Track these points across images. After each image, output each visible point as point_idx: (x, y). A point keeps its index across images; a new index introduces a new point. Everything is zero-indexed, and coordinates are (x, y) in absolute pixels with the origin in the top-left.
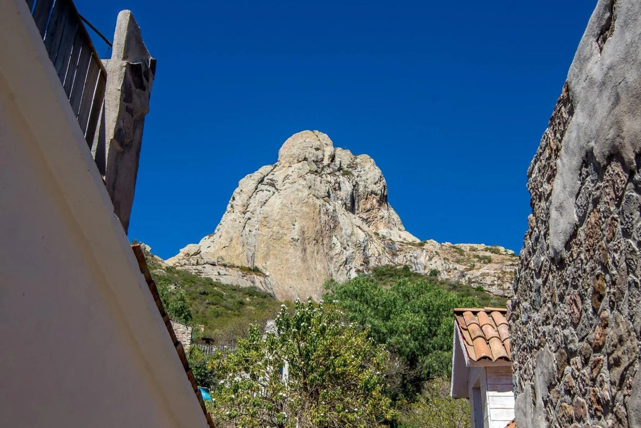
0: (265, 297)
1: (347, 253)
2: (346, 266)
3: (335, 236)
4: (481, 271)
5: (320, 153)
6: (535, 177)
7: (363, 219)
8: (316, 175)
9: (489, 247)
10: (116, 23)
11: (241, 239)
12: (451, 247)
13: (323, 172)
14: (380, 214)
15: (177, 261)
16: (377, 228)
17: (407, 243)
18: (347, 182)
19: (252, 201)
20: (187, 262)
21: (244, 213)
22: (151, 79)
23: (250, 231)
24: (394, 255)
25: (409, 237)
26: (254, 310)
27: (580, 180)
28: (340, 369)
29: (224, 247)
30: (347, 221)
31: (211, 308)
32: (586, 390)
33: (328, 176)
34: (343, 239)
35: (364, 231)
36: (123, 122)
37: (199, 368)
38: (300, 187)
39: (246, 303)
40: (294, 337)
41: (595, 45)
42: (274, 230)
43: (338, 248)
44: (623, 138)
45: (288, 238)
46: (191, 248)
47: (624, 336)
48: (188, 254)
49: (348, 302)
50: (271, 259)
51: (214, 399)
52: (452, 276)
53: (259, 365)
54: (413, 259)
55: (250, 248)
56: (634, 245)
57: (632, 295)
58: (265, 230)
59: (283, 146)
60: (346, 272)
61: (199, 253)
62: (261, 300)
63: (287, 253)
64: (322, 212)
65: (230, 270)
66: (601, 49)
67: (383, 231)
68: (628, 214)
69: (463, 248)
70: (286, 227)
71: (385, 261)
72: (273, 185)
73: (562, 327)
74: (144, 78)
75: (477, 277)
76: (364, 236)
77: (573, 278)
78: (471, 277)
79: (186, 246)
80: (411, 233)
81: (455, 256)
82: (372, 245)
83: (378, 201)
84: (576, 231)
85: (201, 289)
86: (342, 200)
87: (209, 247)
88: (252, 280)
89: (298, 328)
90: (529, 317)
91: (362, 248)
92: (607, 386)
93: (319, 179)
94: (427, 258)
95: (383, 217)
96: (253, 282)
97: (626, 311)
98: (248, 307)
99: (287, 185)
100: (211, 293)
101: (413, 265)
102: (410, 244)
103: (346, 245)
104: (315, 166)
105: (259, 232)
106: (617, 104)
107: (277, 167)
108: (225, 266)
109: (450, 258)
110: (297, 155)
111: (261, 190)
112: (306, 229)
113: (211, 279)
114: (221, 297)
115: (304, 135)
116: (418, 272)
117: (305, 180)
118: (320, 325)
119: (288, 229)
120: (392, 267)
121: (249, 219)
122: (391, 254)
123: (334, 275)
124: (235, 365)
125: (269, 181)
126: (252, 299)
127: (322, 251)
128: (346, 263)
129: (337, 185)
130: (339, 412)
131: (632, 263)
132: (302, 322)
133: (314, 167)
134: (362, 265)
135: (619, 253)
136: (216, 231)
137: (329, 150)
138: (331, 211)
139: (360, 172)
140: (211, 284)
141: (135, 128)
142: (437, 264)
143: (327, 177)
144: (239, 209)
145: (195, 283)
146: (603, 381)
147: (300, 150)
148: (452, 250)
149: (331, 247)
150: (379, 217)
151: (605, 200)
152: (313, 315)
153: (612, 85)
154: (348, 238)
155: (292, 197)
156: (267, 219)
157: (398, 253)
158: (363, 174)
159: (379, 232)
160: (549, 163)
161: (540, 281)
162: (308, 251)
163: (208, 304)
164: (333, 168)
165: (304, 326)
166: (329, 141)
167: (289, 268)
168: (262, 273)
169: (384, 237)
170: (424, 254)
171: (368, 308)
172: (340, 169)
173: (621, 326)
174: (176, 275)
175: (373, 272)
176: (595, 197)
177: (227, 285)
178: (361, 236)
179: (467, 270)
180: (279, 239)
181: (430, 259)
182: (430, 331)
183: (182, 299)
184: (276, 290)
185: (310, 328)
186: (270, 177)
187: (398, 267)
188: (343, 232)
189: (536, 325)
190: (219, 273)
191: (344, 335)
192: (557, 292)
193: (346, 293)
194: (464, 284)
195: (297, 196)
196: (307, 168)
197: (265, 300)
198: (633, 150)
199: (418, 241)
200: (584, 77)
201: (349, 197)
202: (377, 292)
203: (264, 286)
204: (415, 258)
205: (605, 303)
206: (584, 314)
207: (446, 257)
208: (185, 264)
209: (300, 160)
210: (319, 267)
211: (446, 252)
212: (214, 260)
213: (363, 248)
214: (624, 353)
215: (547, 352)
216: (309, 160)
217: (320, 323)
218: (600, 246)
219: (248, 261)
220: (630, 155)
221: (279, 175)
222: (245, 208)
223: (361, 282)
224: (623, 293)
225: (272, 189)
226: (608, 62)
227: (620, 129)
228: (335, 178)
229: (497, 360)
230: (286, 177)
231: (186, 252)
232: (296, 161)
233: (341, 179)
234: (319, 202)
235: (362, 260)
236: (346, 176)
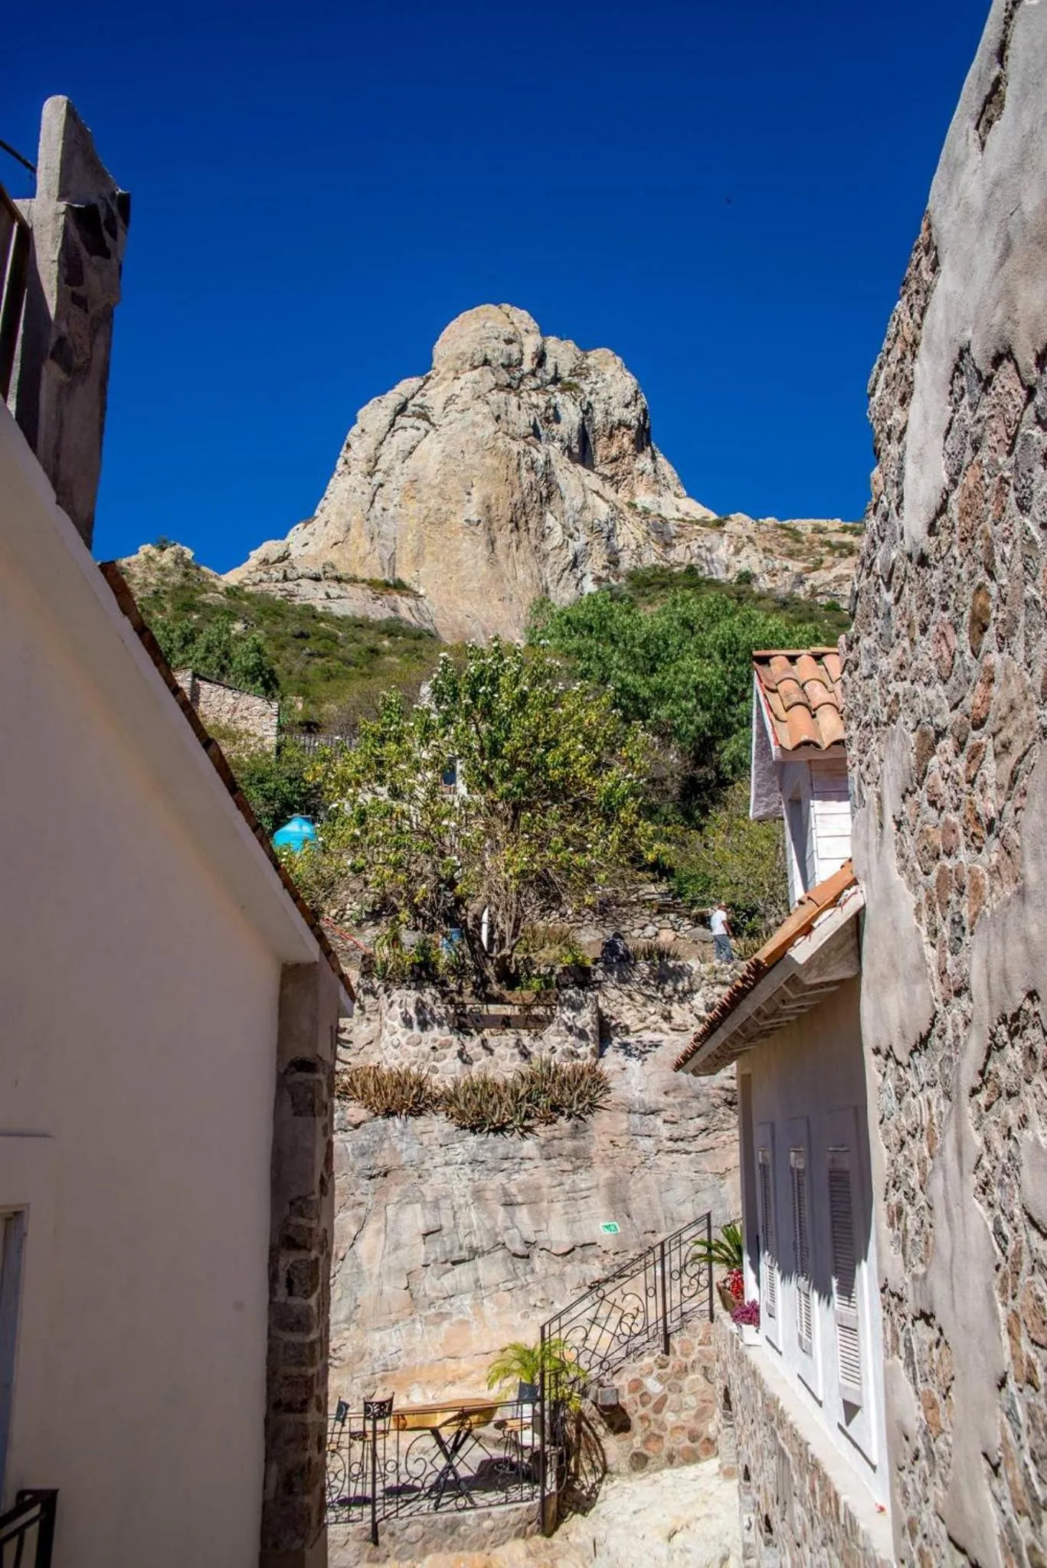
0: (419, 637)
1: (576, 545)
2: (575, 570)
3: (551, 513)
4: (835, 572)
5: (514, 349)
6: (880, 398)
7: (605, 478)
8: (509, 393)
9: (850, 524)
10: (40, 124)
11: (367, 525)
12: (777, 526)
13: (522, 387)
14: (636, 466)
15: (246, 574)
16: (633, 494)
17: (691, 522)
18: (570, 405)
19: (383, 449)
20: (265, 577)
21: (371, 474)
22: (120, 232)
23: (384, 510)
24: (668, 545)
25: (696, 510)
26: (398, 664)
27: (950, 404)
28: (557, 772)
29: (336, 544)
30: (574, 482)
31: (315, 664)
32: (960, 799)
33: (533, 393)
34: (566, 517)
35: (607, 501)
36: (68, 324)
37: (296, 779)
38: (479, 418)
39: (383, 650)
40: (468, 715)
41: (973, 134)
42: (430, 505)
43: (557, 537)
44: (1016, 323)
45: (459, 520)
46: (270, 548)
47: (1017, 701)
48: (265, 562)
49: (574, 643)
50: (427, 563)
51: (321, 839)
52: (779, 583)
53: (402, 770)
54: (704, 553)
55: (386, 542)
56: (1034, 530)
57: (1030, 625)
58: (413, 506)
59: (441, 338)
60: (574, 582)
61: (286, 558)
62: (411, 643)
63: (458, 549)
64: (523, 464)
65: (349, 588)
66: (983, 144)
67: (644, 499)
68: (1025, 472)
69: (799, 528)
70: (455, 498)
71: (651, 558)
72: (425, 417)
73: (925, 684)
74: (106, 234)
75: (828, 584)
76: (608, 510)
77: (942, 592)
78: (816, 584)
79: (261, 545)
80: (699, 501)
81: (784, 544)
82: (624, 527)
83: (633, 441)
84: (945, 501)
85: (294, 627)
86: (562, 441)
87: (306, 544)
88: (393, 604)
89: (474, 696)
90: (874, 667)
91: (604, 535)
92: (991, 792)
93: (514, 400)
94: (732, 549)
95: (643, 472)
96: (394, 610)
97: (1021, 655)
98: (387, 659)
99: (453, 415)
100: (314, 634)
101: (704, 565)
102: (697, 522)
103: (572, 530)
104: (507, 376)
105: (402, 511)
106: (1008, 256)
107: (431, 381)
108: (339, 580)
109: (774, 547)
110: (469, 355)
111: (402, 428)
112: (493, 501)
113: (313, 608)
114: (334, 641)
115: (481, 314)
116: (715, 577)
117: (488, 403)
118: (516, 691)
119: (458, 502)
120: (663, 570)
121: (381, 485)
122: (662, 543)
123: (551, 588)
124: (358, 772)
125: (417, 408)
126: (395, 643)
127: (525, 543)
128: (575, 564)
129: (551, 411)
130: (557, 852)
131: (1031, 564)
132: (482, 685)
133: (504, 377)
134: (605, 568)
135: (1010, 546)
136: (317, 513)
137: (531, 343)
138: (542, 462)
139: (596, 383)
140: (314, 617)
141: (94, 333)
142: (750, 561)
143: (530, 396)
144: (361, 466)
145: (283, 617)
146: (985, 783)
147: (475, 345)
148: (779, 532)
149: (543, 536)
150: (635, 473)
151: (989, 443)
152: (503, 670)
153: (1000, 218)
154: (577, 516)
155: (463, 440)
156: (416, 485)
157: (674, 541)
158: (602, 388)
159: (636, 501)
160: (902, 370)
161: (889, 597)
162: (499, 544)
163: (310, 655)
164: (541, 378)
165: (485, 693)
166: (533, 325)
167: (462, 579)
168: (411, 590)
169: (646, 512)
170: (726, 543)
171: (613, 651)
172: (556, 380)
173: (1013, 682)
174: (246, 603)
175: (627, 581)
176: (974, 437)
177: (345, 617)
178: (603, 511)
179: (809, 570)
180: (441, 523)
181: (737, 551)
182: (734, 691)
183: (258, 649)
184: (439, 622)
185: (496, 696)
186: (418, 400)
187: (676, 570)
188: (567, 502)
189: (885, 681)
190: (327, 594)
191: (563, 707)
192: (917, 618)
193: (572, 624)
194: (803, 597)
195: (473, 437)
196: (490, 380)
197: (419, 644)
198: (1031, 347)
199: (713, 517)
200: (955, 201)
201: (574, 434)
202: (629, 620)
203: (416, 616)
204: (709, 550)
205: (989, 640)
206: (958, 660)
207: (768, 546)
208: (261, 581)
209: (476, 364)
210: (521, 574)
211: (768, 536)
212: (317, 570)
213: (607, 534)
214: (1016, 732)
215: (901, 731)
216: (494, 364)
217: (516, 685)
218: (982, 531)
219: (384, 569)
220: (1027, 358)
221: (435, 396)
222: (372, 464)
223: (600, 602)
224: (1016, 621)
225: (424, 425)
226: (993, 171)
227: (1012, 306)
228: (547, 398)
229: (829, 747)
230: (450, 400)
231: (262, 557)
232: (467, 367)
233: (559, 398)
234: (517, 447)
235: (605, 557)
236: (568, 393)
